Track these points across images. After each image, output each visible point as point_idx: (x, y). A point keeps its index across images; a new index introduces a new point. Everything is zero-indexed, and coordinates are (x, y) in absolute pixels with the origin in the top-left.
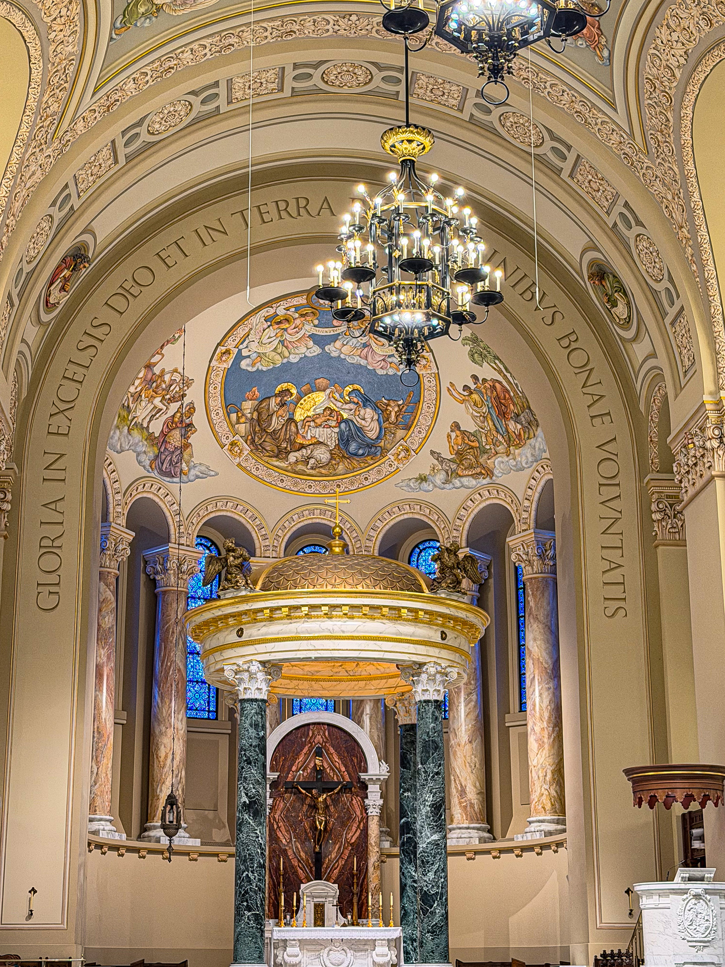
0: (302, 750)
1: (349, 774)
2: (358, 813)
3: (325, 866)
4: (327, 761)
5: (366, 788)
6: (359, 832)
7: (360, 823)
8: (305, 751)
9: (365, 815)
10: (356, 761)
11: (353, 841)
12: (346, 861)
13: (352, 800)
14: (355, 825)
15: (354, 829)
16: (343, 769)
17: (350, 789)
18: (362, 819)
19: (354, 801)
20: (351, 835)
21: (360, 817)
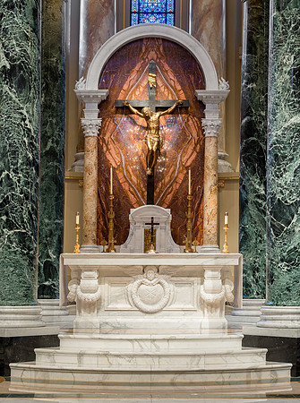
0: (133, 67)
1: (185, 93)
2: (195, 134)
3: (158, 190)
4: (162, 80)
5: (204, 107)
6: (195, 154)
7: (196, 145)
8: (137, 68)
9: (202, 136)
10: (192, 78)
11: (188, 164)
12: (181, 185)
13: (188, 120)
14: (191, 148)
15: (190, 151)
16: (179, 87)
17: (186, 108)
18: (199, 140)
19: (191, 122)
20: (186, 157)
21: (197, 138)
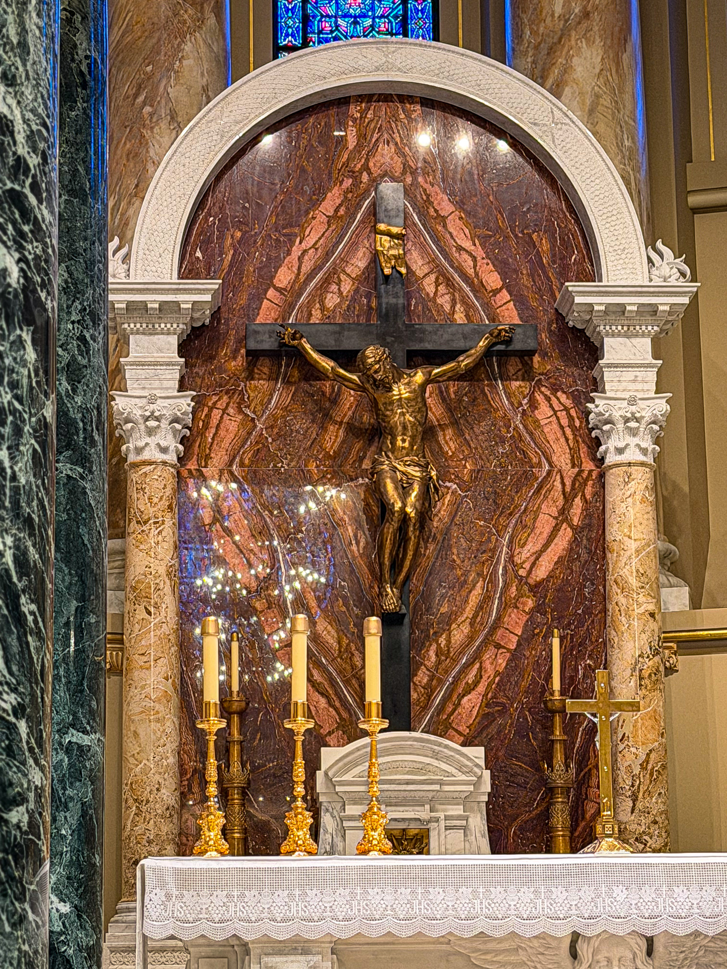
0: (315, 204)
1: (519, 300)
2: (562, 459)
3: (422, 677)
4: (423, 247)
5: (594, 352)
6: (565, 536)
7: (568, 499)
8: (328, 207)
9: (588, 465)
10: (545, 246)
11: (541, 573)
12: (515, 656)
13: (533, 405)
14: (549, 510)
15: (544, 524)
16: (493, 280)
17: (526, 355)
18: (579, 482)
19: (543, 412)
20: (531, 547)
21: (570, 473)
